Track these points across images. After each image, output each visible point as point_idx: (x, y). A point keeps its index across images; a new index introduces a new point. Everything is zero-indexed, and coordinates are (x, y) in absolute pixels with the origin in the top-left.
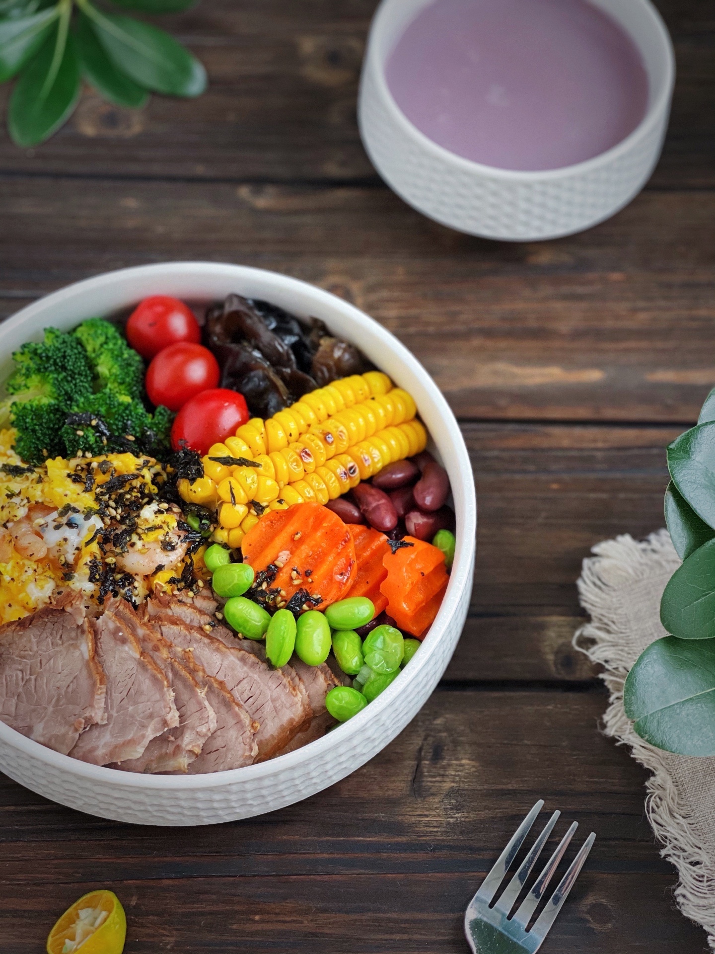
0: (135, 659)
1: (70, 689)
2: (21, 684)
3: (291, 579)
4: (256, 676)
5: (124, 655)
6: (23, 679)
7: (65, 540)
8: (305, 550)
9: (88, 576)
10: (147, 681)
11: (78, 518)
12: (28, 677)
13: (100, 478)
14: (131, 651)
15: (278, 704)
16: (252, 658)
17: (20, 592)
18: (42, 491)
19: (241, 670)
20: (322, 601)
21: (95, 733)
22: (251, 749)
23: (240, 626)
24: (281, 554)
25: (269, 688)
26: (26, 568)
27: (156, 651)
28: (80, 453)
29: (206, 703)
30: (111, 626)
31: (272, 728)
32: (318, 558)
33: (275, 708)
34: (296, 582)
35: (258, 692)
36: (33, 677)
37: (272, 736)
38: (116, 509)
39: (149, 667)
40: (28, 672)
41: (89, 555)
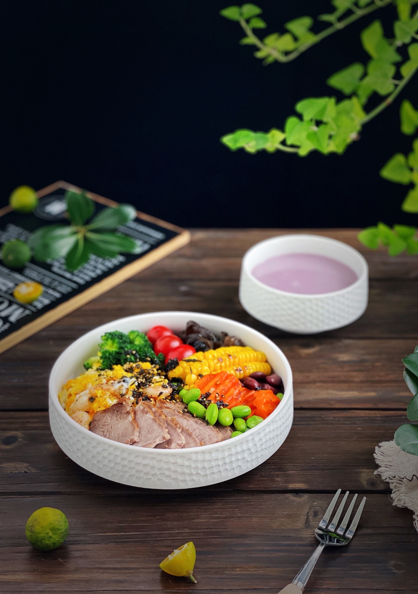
0: (151, 418)
3: (216, 397)
4: (202, 428)
5: (146, 418)
7: (122, 385)
8: (221, 387)
9: (132, 395)
10: (156, 426)
12: (106, 433)
13: (137, 370)
14: (150, 416)
15: (211, 437)
16: (200, 421)
17: (103, 401)
19: (195, 426)
20: (229, 405)
23: (194, 411)
24: (211, 389)
25: (207, 432)
26: (106, 394)
27: (160, 416)
28: (128, 363)
29: (181, 434)
30: (142, 408)
32: (227, 390)
34: (218, 399)
35: (203, 433)
36: (108, 433)
38: (143, 379)
41: (132, 390)
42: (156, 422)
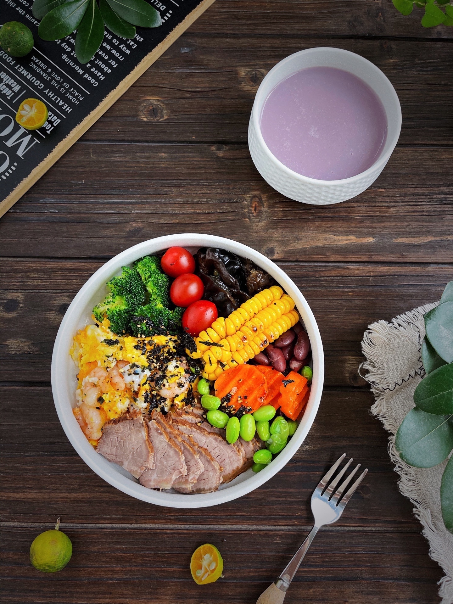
0: (166, 442)
1: (138, 451)
3: (238, 400)
4: (221, 446)
5: (161, 440)
6: (118, 441)
7: (133, 381)
8: (244, 388)
9: (144, 401)
10: (172, 452)
11: (139, 370)
12: (120, 440)
13: (149, 348)
14: (164, 439)
16: (220, 438)
17: (113, 407)
18: (122, 355)
20: (252, 410)
21: (150, 472)
22: (220, 479)
23: (214, 423)
24: (233, 389)
25: (227, 452)
26: (116, 395)
27: (176, 438)
28: (139, 335)
29: (199, 460)
31: (229, 469)
32: (250, 390)
33: (230, 461)
34: (240, 402)
35: (222, 453)
36: (122, 441)
37: (229, 473)
38: (156, 363)
39: (173, 447)
40: (120, 438)
41: (144, 390)
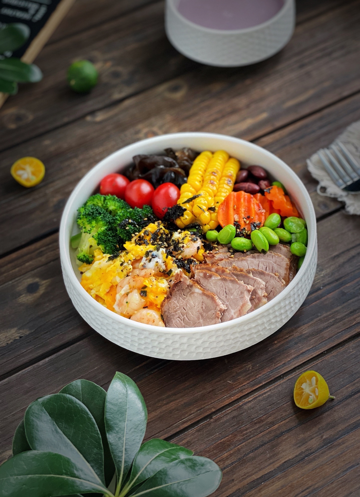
0: (220, 280)
1: (204, 308)
2: (182, 322)
4: (262, 260)
5: (214, 282)
7: (157, 262)
8: (242, 210)
9: (177, 267)
11: (155, 253)
13: (148, 238)
14: (216, 278)
15: (278, 263)
16: (256, 255)
17: (158, 288)
19: (256, 261)
20: (261, 223)
21: (226, 314)
24: (235, 217)
25: (270, 260)
26: (152, 280)
28: (133, 235)
29: (255, 278)
30: (202, 275)
31: (283, 272)
33: (278, 265)
34: (248, 222)
35: (267, 264)
36: (185, 316)
37: (285, 274)
39: (227, 278)
40: (182, 316)
41: (171, 260)
42: (227, 280)
